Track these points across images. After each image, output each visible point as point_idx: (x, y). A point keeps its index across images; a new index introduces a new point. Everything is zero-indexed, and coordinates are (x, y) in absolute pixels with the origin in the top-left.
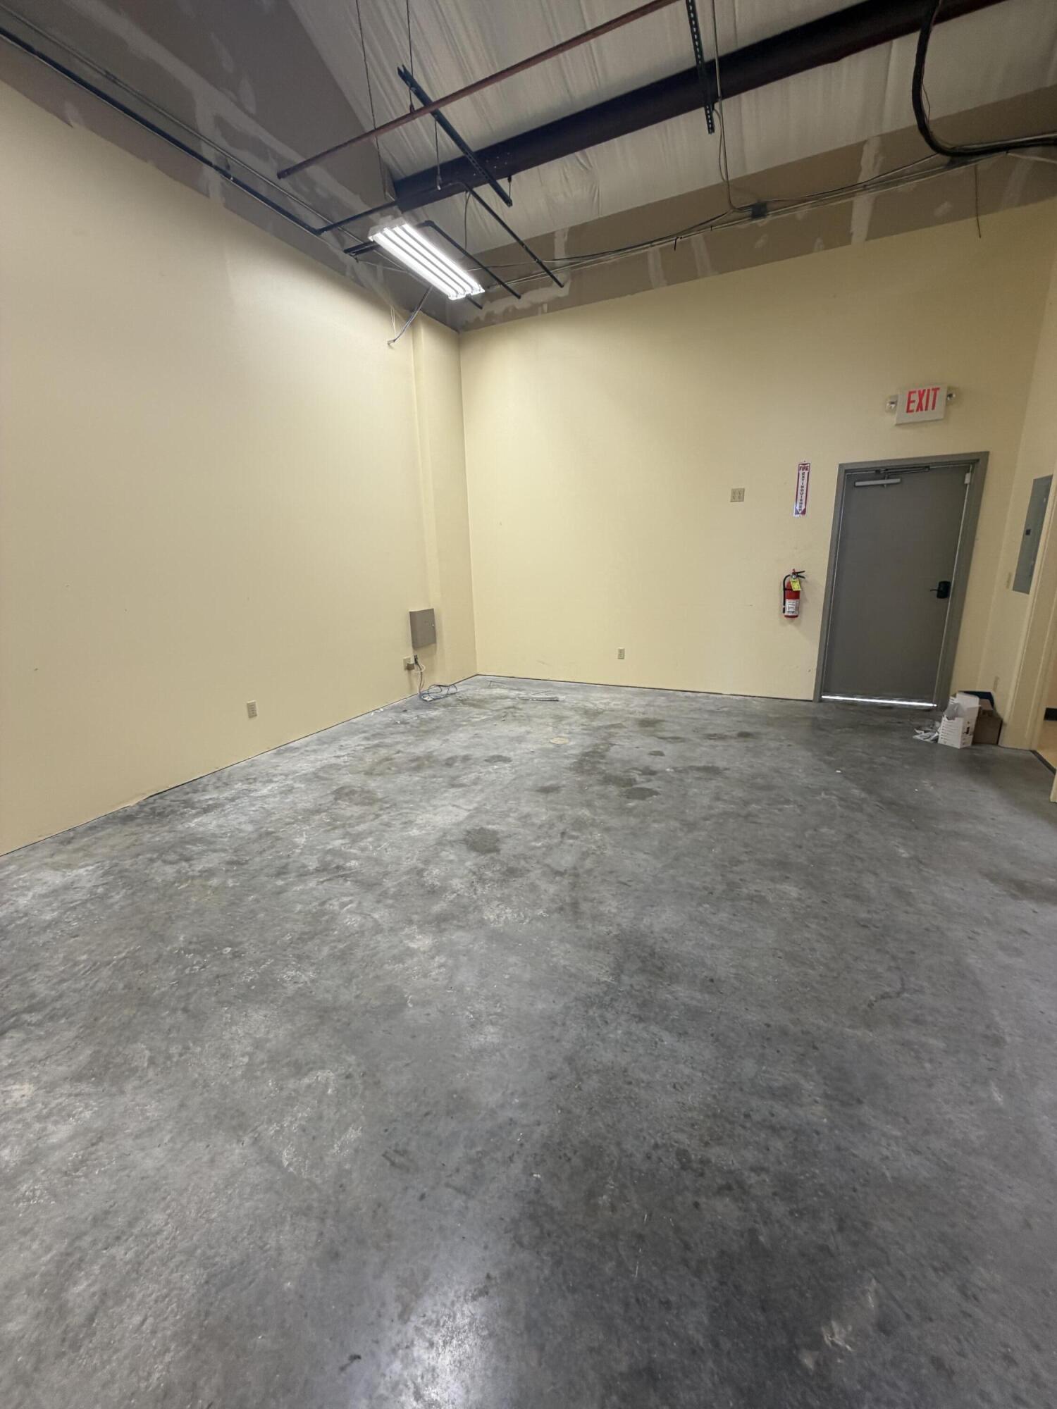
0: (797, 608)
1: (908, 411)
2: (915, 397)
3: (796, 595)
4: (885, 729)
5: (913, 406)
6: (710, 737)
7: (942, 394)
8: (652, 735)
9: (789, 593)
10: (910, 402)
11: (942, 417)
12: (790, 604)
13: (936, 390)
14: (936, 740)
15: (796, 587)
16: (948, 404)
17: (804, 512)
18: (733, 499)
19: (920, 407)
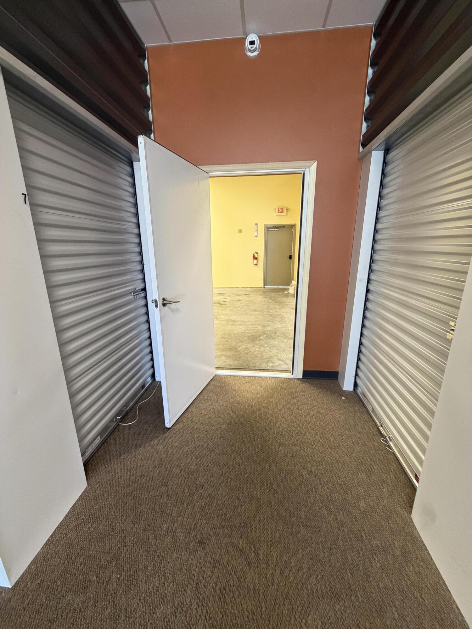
0: (257, 262)
1: (279, 212)
2: (280, 209)
3: (257, 259)
4: (278, 292)
5: (280, 211)
6: (238, 295)
7: (285, 209)
8: (223, 295)
9: (255, 258)
10: (279, 210)
11: (286, 214)
12: (255, 261)
13: (284, 208)
14: (289, 293)
15: (256, 256)
16: (287, 212)
17: (257, 236)
18: (239, 232)
19: (281, 212)
